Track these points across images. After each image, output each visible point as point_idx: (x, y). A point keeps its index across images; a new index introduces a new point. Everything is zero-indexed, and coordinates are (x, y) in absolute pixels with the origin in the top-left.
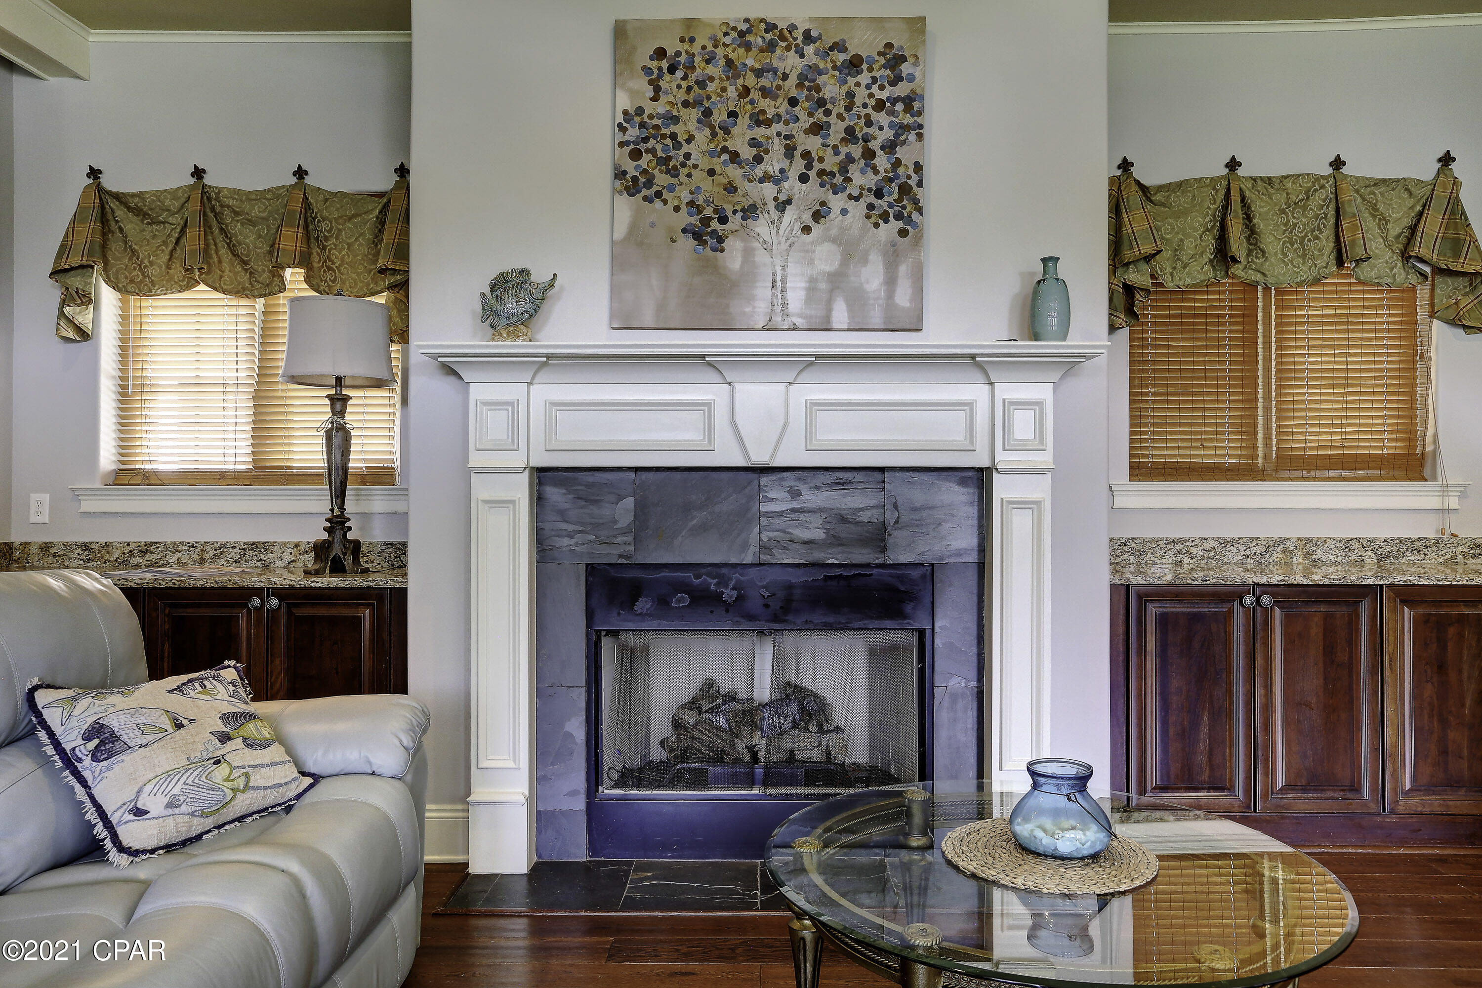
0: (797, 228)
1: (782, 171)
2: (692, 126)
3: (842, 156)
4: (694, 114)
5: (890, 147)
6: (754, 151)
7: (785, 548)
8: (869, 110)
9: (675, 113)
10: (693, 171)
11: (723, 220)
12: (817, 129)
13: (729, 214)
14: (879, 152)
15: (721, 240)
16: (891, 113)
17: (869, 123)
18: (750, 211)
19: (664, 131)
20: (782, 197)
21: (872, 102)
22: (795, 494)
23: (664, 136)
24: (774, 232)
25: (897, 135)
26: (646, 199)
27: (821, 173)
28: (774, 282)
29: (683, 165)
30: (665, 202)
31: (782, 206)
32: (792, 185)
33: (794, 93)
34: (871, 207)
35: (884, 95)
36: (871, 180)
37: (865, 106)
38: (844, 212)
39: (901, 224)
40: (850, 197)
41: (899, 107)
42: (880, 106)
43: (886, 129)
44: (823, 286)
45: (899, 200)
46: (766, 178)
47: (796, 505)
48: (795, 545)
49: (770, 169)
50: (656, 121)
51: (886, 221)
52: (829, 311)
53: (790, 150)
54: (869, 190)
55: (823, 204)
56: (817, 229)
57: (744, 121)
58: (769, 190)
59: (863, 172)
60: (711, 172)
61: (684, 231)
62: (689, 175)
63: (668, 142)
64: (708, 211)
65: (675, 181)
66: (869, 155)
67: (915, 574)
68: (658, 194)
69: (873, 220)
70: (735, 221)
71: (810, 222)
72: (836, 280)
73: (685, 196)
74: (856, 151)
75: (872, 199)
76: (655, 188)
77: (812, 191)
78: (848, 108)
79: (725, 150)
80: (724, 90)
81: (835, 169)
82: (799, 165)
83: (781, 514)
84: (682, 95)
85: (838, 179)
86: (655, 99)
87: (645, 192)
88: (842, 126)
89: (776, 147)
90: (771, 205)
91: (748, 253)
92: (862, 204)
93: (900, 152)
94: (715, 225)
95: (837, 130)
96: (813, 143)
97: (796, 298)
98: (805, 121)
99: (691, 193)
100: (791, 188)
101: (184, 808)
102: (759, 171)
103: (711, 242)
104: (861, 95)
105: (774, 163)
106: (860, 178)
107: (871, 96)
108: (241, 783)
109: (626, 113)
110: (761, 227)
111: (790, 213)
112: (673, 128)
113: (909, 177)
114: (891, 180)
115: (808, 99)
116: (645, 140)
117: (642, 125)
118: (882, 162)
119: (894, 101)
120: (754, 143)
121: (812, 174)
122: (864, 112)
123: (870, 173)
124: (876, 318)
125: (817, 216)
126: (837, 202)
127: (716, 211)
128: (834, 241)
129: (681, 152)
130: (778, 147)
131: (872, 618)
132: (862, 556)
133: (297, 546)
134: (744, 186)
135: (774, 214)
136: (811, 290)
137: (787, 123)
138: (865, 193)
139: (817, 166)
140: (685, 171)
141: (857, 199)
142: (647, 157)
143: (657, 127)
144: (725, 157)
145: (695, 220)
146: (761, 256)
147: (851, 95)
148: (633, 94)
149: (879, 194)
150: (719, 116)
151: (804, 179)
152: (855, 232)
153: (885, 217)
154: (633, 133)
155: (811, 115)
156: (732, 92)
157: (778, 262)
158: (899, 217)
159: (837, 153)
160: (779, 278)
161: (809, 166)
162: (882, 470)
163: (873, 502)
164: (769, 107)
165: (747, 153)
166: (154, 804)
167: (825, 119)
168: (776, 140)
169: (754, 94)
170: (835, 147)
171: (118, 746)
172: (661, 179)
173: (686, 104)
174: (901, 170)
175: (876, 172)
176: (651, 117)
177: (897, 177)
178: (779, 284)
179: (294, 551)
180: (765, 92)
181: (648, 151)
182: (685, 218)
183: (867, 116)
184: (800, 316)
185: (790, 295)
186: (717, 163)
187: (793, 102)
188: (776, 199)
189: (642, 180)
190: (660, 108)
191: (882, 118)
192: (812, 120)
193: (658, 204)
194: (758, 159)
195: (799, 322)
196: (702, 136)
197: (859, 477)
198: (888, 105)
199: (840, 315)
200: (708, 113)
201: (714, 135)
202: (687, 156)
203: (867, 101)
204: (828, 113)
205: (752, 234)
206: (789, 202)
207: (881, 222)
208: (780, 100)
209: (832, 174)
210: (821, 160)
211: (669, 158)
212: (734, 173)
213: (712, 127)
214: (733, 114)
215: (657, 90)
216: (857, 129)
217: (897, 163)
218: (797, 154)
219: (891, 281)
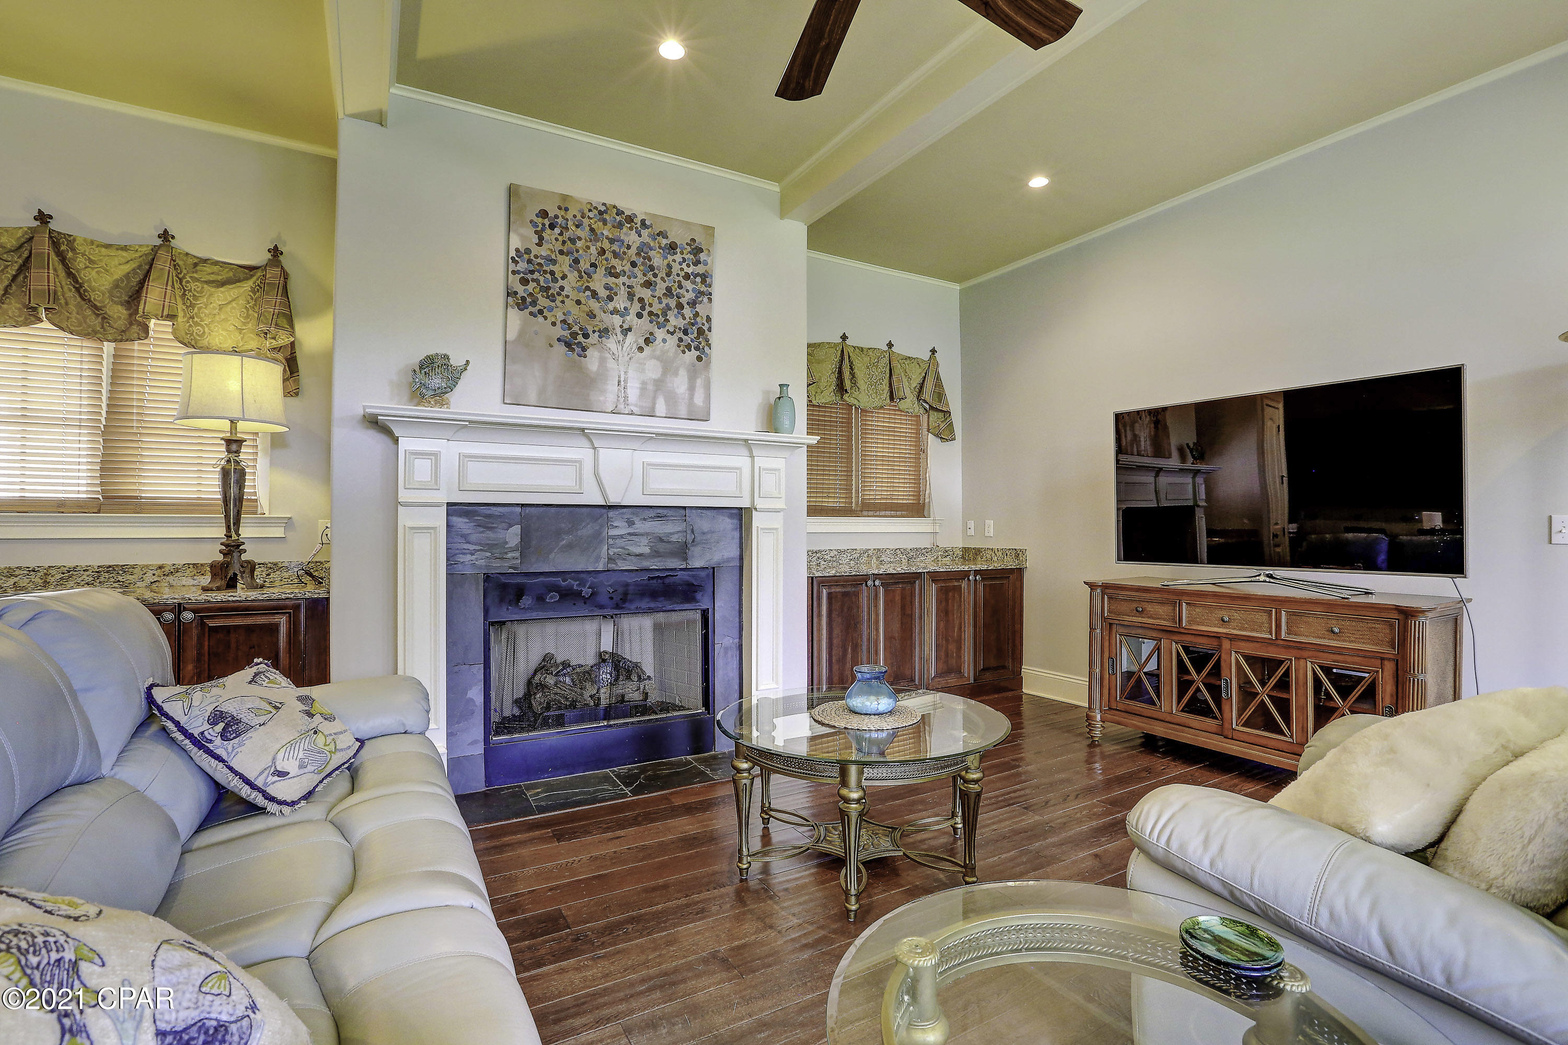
0: (635, 347)
1: (625, 308)
2: (566, 269)
3: (664, 305)
4: (566, 261)
5: (693, 304)
6: (608, 293)
7: (624, 559)
8: (681, 279)
9: (554, 257)
10: (566, 300)
11: (586, 336)
12: (648, 284)
13: (590, 332)
14: (686, 306)
15: (584, 349)
16: (694, 283)
17: (680, 287)
18: (604, 332)
19: (545, 268)
20: (626, 326)
21: (682, 274)
22: (631, 523)
23: (545, 272)
24: (620, 348)
25: (697, 297)
26: (531, 314)
27: (651, 314)
28: (619, 382)
29: (559, 294)
30: (546, 318)
31: (626, 331)
32: (631, 318)
33: (634, 258)
34: (681, 340)
35: (690, 270)
36: (681, 323)
37: (678, 275)
38: (664, 341)
39: (698, 353)
40: (668, 331)
41: (698, 279)
42: (687, 276)
43: (691, 292)
44: (651, 387)
45: (698, 338)
46: (615, 312)
47: (631, 530)
48: (630, 557)
49: (618, 306)
50: (539, 260)
51: (690, 350)
52: (654, 404)
53: (631, 296)
54: (680, 329)
55: (651, 334)
56: (647, 350)
57: (601, 271)
58: (617, 320)
59: (676, 316)
60: (578, 302)
61: (559, 340)
62: (563, 302)
63: (548, 276)
64: (576, 328)
65: (553, 304)
66: (680, 306)
67: (703, 574)
68: (541, 312)
69: (682, 348)
70: (594, 338)
71: (643, 345)
72: (659, 384)
73: (560, 317)
74: (673, 303)
75: (681, 335)
76: (538, 307)
77: (644, 325)
78: (668, 275)
79: (588, 288)
80: (588, 248)
81: (660, 313)
82: (636, 307)
83: (621, 536)
84: (558, 246)
85: (661, 319)
86: (539, 244)
87: (531, 309)
88: (665, 285)
89: (622, 292)
90: (618, 330)
91: (602, 361)
92: (675, 337)
93: (699, 308)
94: (580, 338)
95: (661, 288)
96: (646, 293)
97: (633, 393)
98: (641, 279)
99: (564, 314)
100: (632, 321)
101: (309, 768)
102: (611, 306)
103: (578, 350)
104: (676, 268)
105: (620, 302)
106: (674, 321)
107: (682, 269)
109: (517, 250)
110: (611, 343)
111: (630, 337)
112: (552, 267)
113: (703, 324)
114: (693, 324)
115: (643, 264)
116: (532, 272)
117: (529, 261)
118: (687, 312)
119: (696, 275)
120: (607, 287)
121: (645, 313)
122: (677, 279)
123: (680, 318)
124: (683, 412)
125: (647, 341)
126: (660, 334)
127: (581, 329)
128: (658, 358)
129: (558, 285)
130: (623, 292)
131: (678, 603)
132: (674, 563)
133: (160, 567)
134: (600, 315)
135: (620, 337)
136: (643, 389)
137: (629, 277)
138: (677, 330)
139: (648, 309)
140: (560, 298)
141: (672, 334)
142: (532, 285)
143: (540, 264)
144: (588, 293)
145: (566, 333)
146: (611, 364)
147: (669, 266)
148: (523, 238)
149: (686, 332)
150: (584, 265)
151: (639, 316)
152: (671, 354)
153: (689, 347)
154: (522, 266)
155: (645, 275)
156: (593, 250)
157: (622, 370)
158: (697, 349)
159: (660, 303)
160: (622, 379)
161: (643, 308)
162: (684, 508)
163: (679, 529)
164: (619, 266)
165: (603, 293)
167: (654, 279)
168: (622, 288)
169: (608, 255)
170: (659, 298)
171: (239, 727)
172: (543, 302)
173: (561, 252)
174: (698, 319)
175: (684, 318)
176: (536, 257)
177: (697, 323)
178: (622, 383)
179: (158, 572)
180: (616, 255)
181: (533, 280)
182: (559, 331)
183: (679, 282)
184: (636, 405)
185: (629, 391)
186: (582, 297)
187: (634, 264)
188: (621, 326)
189: (529, 300)
190: (543, 251)
191: (688, 284)
192: (645, 278)
193: (540, 318)
194: (610, 298)
195: (636, 410)
196: (572, 276)
197: (670, 513)
198: (692, 277)
199: (661, 407)
200: (576, 261)
201: (581, 277)
202: (562, 288)
203: (680, 272)
204: (655, 276)
205: (605, 347)
206: (630, 329)
207: (686, 350)
208: (625, 262)
209: (657, 316)
210: (651, 305)
211: (549, 288)
212: (594, 305)
213: (580, 272)
214: (593, 265)
215: (541, 239)
216: (673, 289)
217: (697, 315)
218: (636, 299)
219: (692, 389)
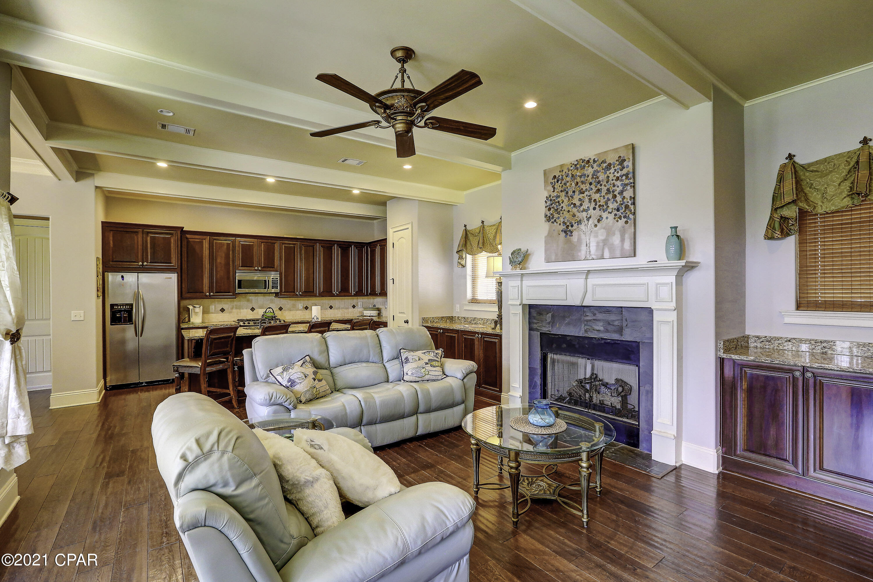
0: (593, 225)
1: (588, 207)
2: (563, 198)
3: (606, 199)
4: (564, 194)
5: (621, 193)
6: (580, 202)
7: (592, 332)
8: (614, 181)
9: (559, 195)
10: (564, 212)
11: (572, 226)
12: (598, 191)
13: (574, 224)
14: (618, 195)
15: (572, 232)
16: (622, 180)
17: (614, 186)
18: (579, 222)
19: (556, 201)
20: (588, 216)
21: (615, 178)
22: (594, 315)
23: (556, 202)
24: (586, 228)
25: (623, 188)
26: (552, 222)
27: (600, 206)
28: (587, 244)
29: (561, 210)
30: (557, 223)
31: (588, 219)
32: (591, 211)
33: (591, 181)
34: (616, 215)
35: (618, 175)
36: (615, 205)
37: (613, 180)
38: (607, 218)
39: (626, 219)
40: (609, 213)
41: (624, 178)
42: (618, 179)
43: (620, 186)
44: (601, 244)
45: (625, 211)
46: (584, 210)
47: (594, 318)
48: (594, 331)
49: (585, 207)
50: (555, 198)
51: (621, 219)
52: (603, 253)
53: (590, 200)
54: (615, 209)
55: (600, 216)
56: (599, 225)
57: (577, 193)
58: (584, 214)
59: (613, 203)
60: (569, 211)
61: (562, 231)
62: (563, 213)
63: (557, 204)
64: (568, 224)
65: (559, 216)
66: (615, 196)
67: (634, 344)
68: (555, 220)
69: (616, 219)
70: (575, 226)
71: (597, 223)
72: (605, 242)
73: (562, 220)
74: (610, 196)
75: (616, 212)
76: (555, 219)
77: (597, 212)
78: (607, 182)
79: (572, 203)
80: (571, 184)
81: (604, 204)
82: (593, 204)
83: (590, 320)
84: (560, 189)
85: (605, 207)
86: (554, 192)
87: (552, 220)
88: (606, 188)
89: (586, 200)
90: (585, 219)
91: (579, 236)
92: (613, 214)
93: (625, 194)
94: (570, 228)
95: (604, 190)
96: (597, 196)
97: (593, 249)
98: (594, 190)
99: (564, 219)
100: (591, 212)
101: (414, 375)
102: (581, 209)
103: (569, 233)
104: (611, 176)
105: (585, 205)
106: (612, 205)
107: (614, 176)
108: (427, 373)
109: (547, 197)
110: (582, 227)
111: (591, 221)
112: (558, 199)
113: (628, 202)
114: (622, 204)
115: (595, 182)
116: (552, 204)
117: (551, 200)
118: (619, 198)
119: (622, 176)
120: (580, 200)
121: (597, 207)
122: (612, 182)
123: (615, 203)
124: (618, 253)
125: (599, 221)
126: (605, 215)
127: (570, 223)
128: (604, 228)
129: (561, 206)
130: (587, 200)
131: (619, 359)
132: (616, 337)
134: (578, 214)
135: (586, 222)
136: (598, 246)
137: (589, 191)
138: (614, 210)
139: (598, 204)
140: (562, 212)
141: (611, 213)
142: (552, 209)
143: (554, 200)
144: (572, 206)
145: (564, 227)
146: (583, 236)
147: (608, 177)
148: (548, 191)
149: (618, 210)
150: (570, 193)
151: (594, 209)
152: (611, 224)
153: (620, 218)
154: (549, 203)
155: (596, 187)
156: (573, 185)
157: (588, 238)
158: (625, 217)
159: (604, 198)
160: (588, 243)
161: (596, 205)
162: (622, 307)
163: (619, 318)
164: (584, 187)
165: (578, 203)
166: (409, 373)
167: (600, 187)
168: (586, 197)
169: (580, 184)
170: (604, 196)
171: (408, 362)
172: (556, 216)
173: (561, 191)
174: (625, 200)
175: (617, 202)
176: (553, 197)
177: (624, 203)
178: (588, 245)
180: (583, 183)
181: (552, 208)
182: (563, 227)
183: (613, 183)
184: (595, 255)
185: (591, 248)
186: (570, 208)
187: (591, 184)
188: (586, 217)
189: (551, 217)
190: (555, 194)
191: (618, 183)
192: (596, 189)
193: (555, 223)
194: (581, 205)
195: (594, 257)
196: (566, 200)
197: (614, 309)
198: (620, 178)
199: (607, 254)
200: (567, 193)
201: (569, 199)
202: (562, 207)
203: (613, 178)
204: (601, 185)
205: (580, 229)
206: (590, 217)
207: (619, 220)
208: (587, 184)
209: (603, 206)
210: (599, 201)
211: (558, 209)
212: (575, 210)
213: (568, 197)
214: (574, 192)
215: (554, 188)
216: (610, 188)
217: (624, 198)
218: (592, 201)
219: (623, 240)
